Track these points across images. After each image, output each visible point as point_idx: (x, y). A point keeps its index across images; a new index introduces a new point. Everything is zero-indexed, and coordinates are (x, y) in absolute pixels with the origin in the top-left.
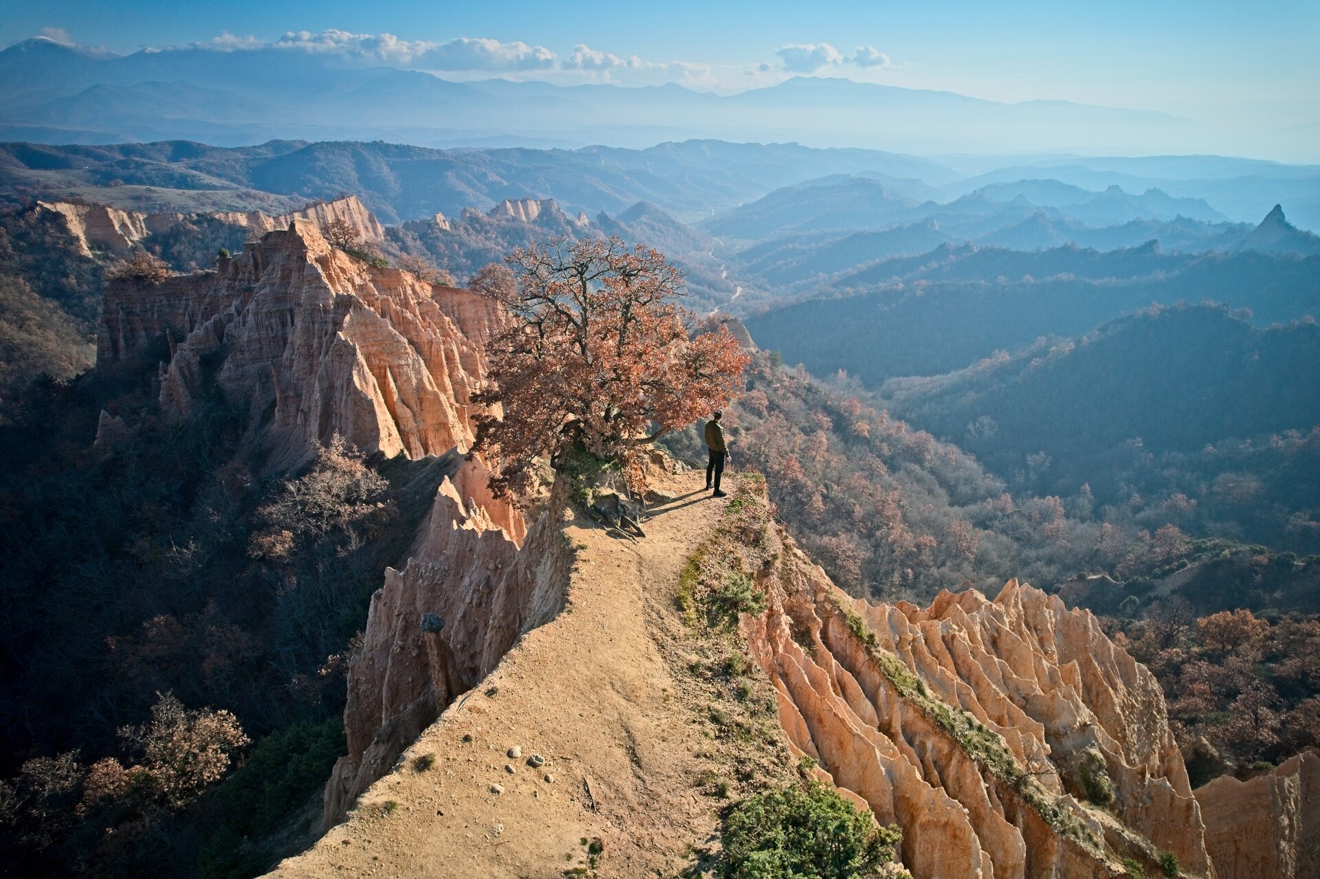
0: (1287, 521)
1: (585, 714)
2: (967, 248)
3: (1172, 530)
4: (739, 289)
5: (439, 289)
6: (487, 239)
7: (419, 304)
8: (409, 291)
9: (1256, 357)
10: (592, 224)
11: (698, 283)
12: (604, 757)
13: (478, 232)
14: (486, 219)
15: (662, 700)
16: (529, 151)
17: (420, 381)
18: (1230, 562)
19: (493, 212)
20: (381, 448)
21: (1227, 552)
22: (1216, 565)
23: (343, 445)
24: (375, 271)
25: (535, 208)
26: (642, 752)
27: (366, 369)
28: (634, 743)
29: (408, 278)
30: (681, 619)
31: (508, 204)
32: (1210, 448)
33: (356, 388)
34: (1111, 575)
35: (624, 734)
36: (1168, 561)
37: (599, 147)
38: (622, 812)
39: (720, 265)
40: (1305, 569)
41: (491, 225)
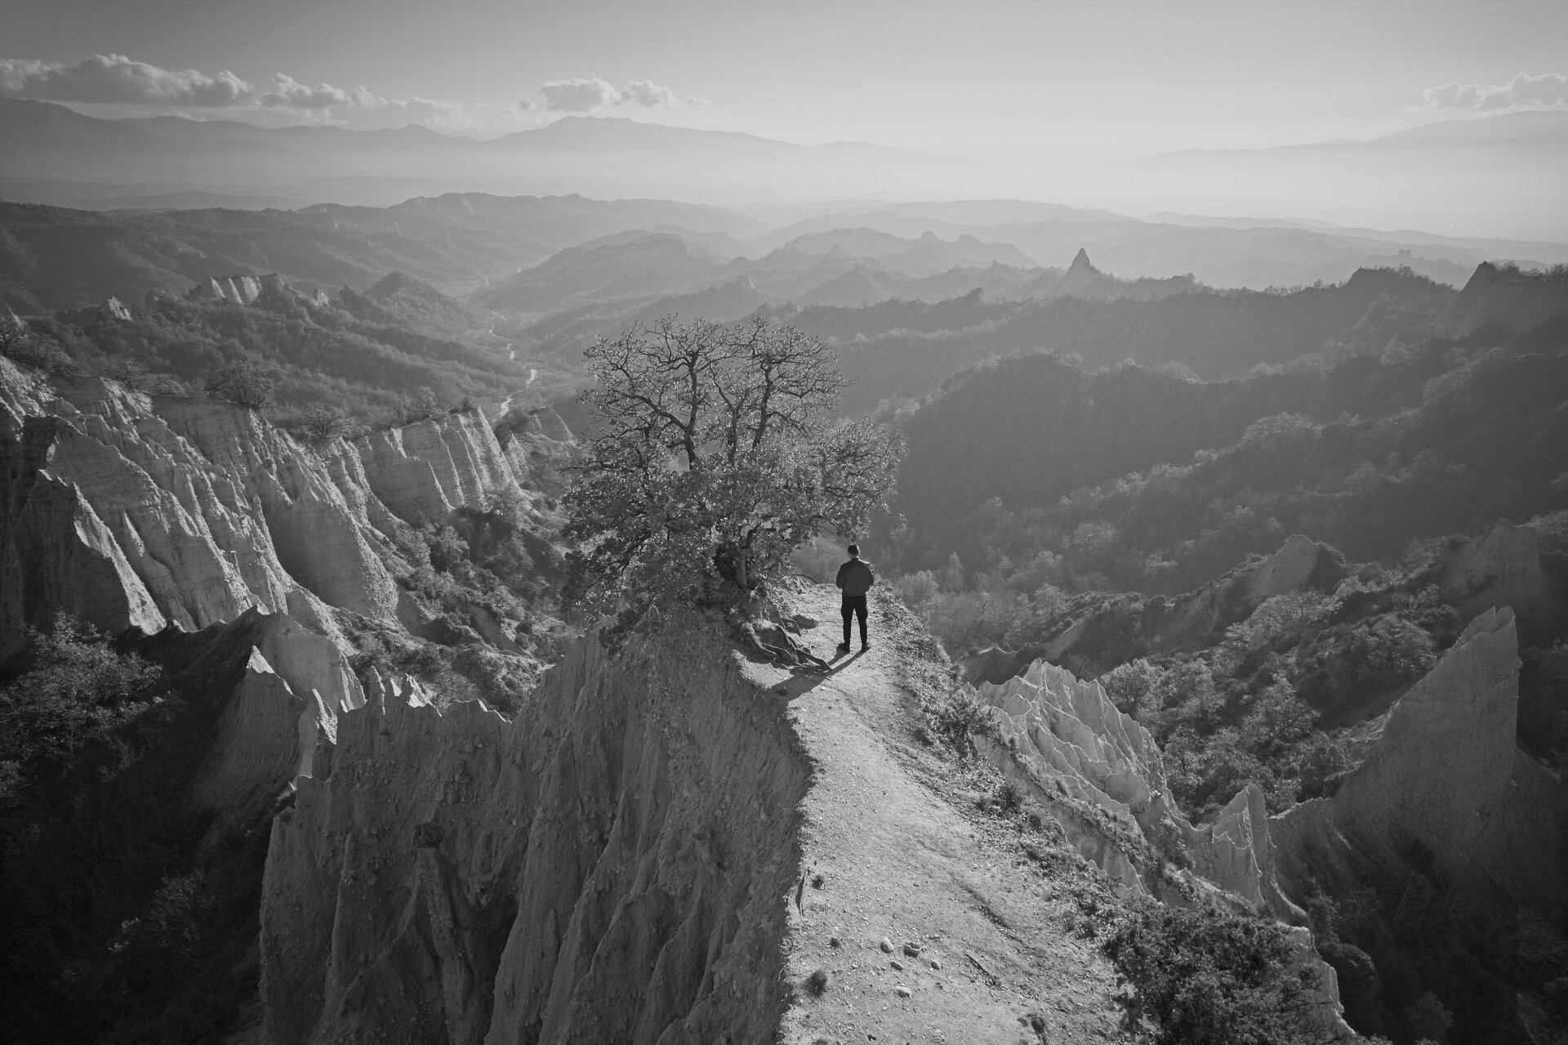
0: (1144, 564)
1: (918, 883)
2: (789, 307)
3: (1050, 590)
4: (533, 372)
5: (161, 399)
6: (190, 329)
7: (135, 422)
8: (119, 406)
9: (1091, 402)
10: (333, 303)
11: (481, 368)
12: (967, 925)
13: (175, 321)
14: (185, 304)
15: (977, 849)
16: (231, 212)
17: (176, 526)
18: (1111, 613)
19: (193, 295)
20: (134, 623)
21: (1106, 604)
22: (1099, 619)
23: (73, 627)
24: (61, 382)
25: (253, 286)
26: (1000, 910)
27: (94, 516)
28: (984, 902)
29: (116, 389)
30: (934, 754)
31: (214, 282)
32: (1065, 500)
33: (83, 544)
34: (1001, 646)
35: (968, 895)
36: (1053, 622)
37: (328, 206)
38: (1022, 980)
39: (505, 345)
40: (1176, 609)
41: (194, 312)
